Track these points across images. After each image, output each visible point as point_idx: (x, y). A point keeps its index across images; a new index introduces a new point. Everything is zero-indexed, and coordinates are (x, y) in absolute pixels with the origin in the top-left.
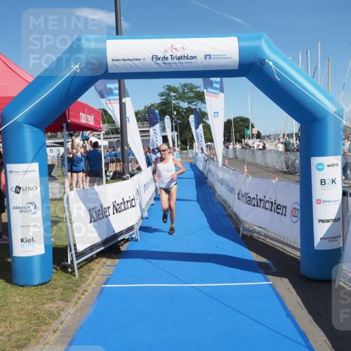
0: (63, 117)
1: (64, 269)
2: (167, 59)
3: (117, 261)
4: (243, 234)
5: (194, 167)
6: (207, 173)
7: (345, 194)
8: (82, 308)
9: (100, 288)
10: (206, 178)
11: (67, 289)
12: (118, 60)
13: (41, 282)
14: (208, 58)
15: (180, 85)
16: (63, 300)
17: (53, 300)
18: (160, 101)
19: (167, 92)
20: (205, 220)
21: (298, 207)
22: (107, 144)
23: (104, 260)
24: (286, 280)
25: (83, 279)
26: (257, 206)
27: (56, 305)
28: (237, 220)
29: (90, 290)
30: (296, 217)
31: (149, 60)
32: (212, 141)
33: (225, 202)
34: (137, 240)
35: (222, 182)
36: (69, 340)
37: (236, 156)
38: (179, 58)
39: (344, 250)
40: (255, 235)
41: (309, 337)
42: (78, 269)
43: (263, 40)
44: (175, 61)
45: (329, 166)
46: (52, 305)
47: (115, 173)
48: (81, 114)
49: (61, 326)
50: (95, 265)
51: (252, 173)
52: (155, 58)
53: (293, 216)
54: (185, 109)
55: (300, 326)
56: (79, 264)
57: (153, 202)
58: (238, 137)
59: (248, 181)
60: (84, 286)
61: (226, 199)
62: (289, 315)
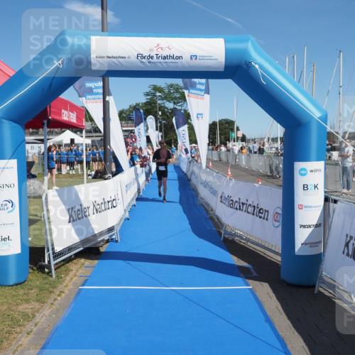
0: (44, 114)
1: (41, 269)
2: (152, 57)
3: (96, 262)
4: (225, 238)
5: (178, 168)
6: (191, 175)
7: (326, 199)
8: (58, 310)
9: (77, 290)
10: (189, 180)
11: (43, 290)
12: (103, 57)
13: (17, 283)
14: (194, 58)
15: (165, 85)
16: (37, 301)
17: (27, 301)
18: (145, 101)
19: (153, 91)
20: (187, 222)
21: (280, 211)
22: (90, 143)
23: (83, 260)
24: (266, 285)
25: (60, 280)
26: (240, 209)
27: (30, 307)
28: (219, 224)
29: (66, 291)
30: (278, 221)
31: (134, 58)
32: (196, 143)
33: (208, 205)
34: (117, 241)
35: (206, 184)
36: (43, 343)
37: (220, 158)
38: (165, 58)
39: (324, 255)
40: (237, 238)
41: (287, 343)
42: (55, 269)
43: (250, 42)
44: (161, 60)
45: (311, 171)
46: (27, 306)
47: (97, 172)
48: (63, 111)
49: (35, 328)
50: (73, 266)
51: (235, 176)
52: (140, 56)
53: (275, 221)
54: (171, 109)
55: (279, 331)
56: (56, 264)
57: (134, 202)
58: (223, 140)
59: (231, 184)
60: (61, 287)
61: (209, 202)
62: (268, 320)
